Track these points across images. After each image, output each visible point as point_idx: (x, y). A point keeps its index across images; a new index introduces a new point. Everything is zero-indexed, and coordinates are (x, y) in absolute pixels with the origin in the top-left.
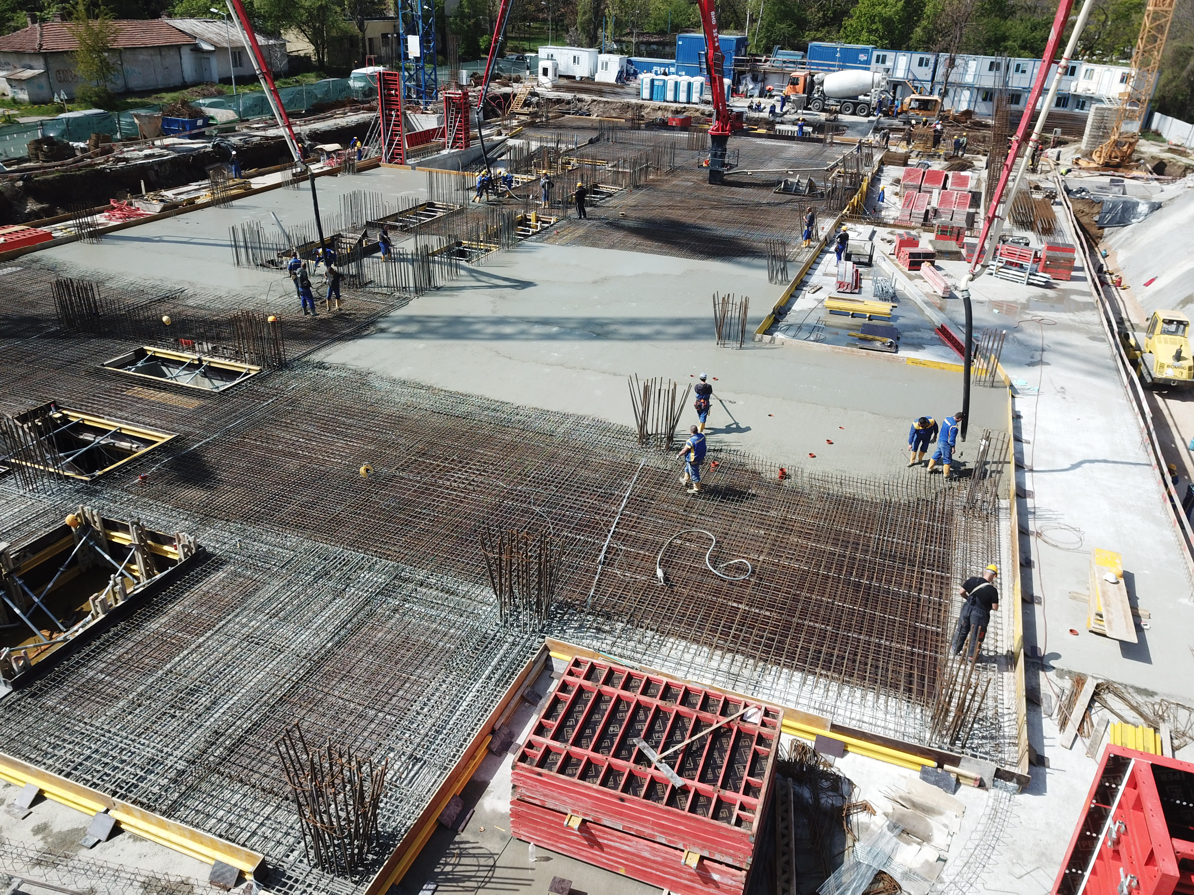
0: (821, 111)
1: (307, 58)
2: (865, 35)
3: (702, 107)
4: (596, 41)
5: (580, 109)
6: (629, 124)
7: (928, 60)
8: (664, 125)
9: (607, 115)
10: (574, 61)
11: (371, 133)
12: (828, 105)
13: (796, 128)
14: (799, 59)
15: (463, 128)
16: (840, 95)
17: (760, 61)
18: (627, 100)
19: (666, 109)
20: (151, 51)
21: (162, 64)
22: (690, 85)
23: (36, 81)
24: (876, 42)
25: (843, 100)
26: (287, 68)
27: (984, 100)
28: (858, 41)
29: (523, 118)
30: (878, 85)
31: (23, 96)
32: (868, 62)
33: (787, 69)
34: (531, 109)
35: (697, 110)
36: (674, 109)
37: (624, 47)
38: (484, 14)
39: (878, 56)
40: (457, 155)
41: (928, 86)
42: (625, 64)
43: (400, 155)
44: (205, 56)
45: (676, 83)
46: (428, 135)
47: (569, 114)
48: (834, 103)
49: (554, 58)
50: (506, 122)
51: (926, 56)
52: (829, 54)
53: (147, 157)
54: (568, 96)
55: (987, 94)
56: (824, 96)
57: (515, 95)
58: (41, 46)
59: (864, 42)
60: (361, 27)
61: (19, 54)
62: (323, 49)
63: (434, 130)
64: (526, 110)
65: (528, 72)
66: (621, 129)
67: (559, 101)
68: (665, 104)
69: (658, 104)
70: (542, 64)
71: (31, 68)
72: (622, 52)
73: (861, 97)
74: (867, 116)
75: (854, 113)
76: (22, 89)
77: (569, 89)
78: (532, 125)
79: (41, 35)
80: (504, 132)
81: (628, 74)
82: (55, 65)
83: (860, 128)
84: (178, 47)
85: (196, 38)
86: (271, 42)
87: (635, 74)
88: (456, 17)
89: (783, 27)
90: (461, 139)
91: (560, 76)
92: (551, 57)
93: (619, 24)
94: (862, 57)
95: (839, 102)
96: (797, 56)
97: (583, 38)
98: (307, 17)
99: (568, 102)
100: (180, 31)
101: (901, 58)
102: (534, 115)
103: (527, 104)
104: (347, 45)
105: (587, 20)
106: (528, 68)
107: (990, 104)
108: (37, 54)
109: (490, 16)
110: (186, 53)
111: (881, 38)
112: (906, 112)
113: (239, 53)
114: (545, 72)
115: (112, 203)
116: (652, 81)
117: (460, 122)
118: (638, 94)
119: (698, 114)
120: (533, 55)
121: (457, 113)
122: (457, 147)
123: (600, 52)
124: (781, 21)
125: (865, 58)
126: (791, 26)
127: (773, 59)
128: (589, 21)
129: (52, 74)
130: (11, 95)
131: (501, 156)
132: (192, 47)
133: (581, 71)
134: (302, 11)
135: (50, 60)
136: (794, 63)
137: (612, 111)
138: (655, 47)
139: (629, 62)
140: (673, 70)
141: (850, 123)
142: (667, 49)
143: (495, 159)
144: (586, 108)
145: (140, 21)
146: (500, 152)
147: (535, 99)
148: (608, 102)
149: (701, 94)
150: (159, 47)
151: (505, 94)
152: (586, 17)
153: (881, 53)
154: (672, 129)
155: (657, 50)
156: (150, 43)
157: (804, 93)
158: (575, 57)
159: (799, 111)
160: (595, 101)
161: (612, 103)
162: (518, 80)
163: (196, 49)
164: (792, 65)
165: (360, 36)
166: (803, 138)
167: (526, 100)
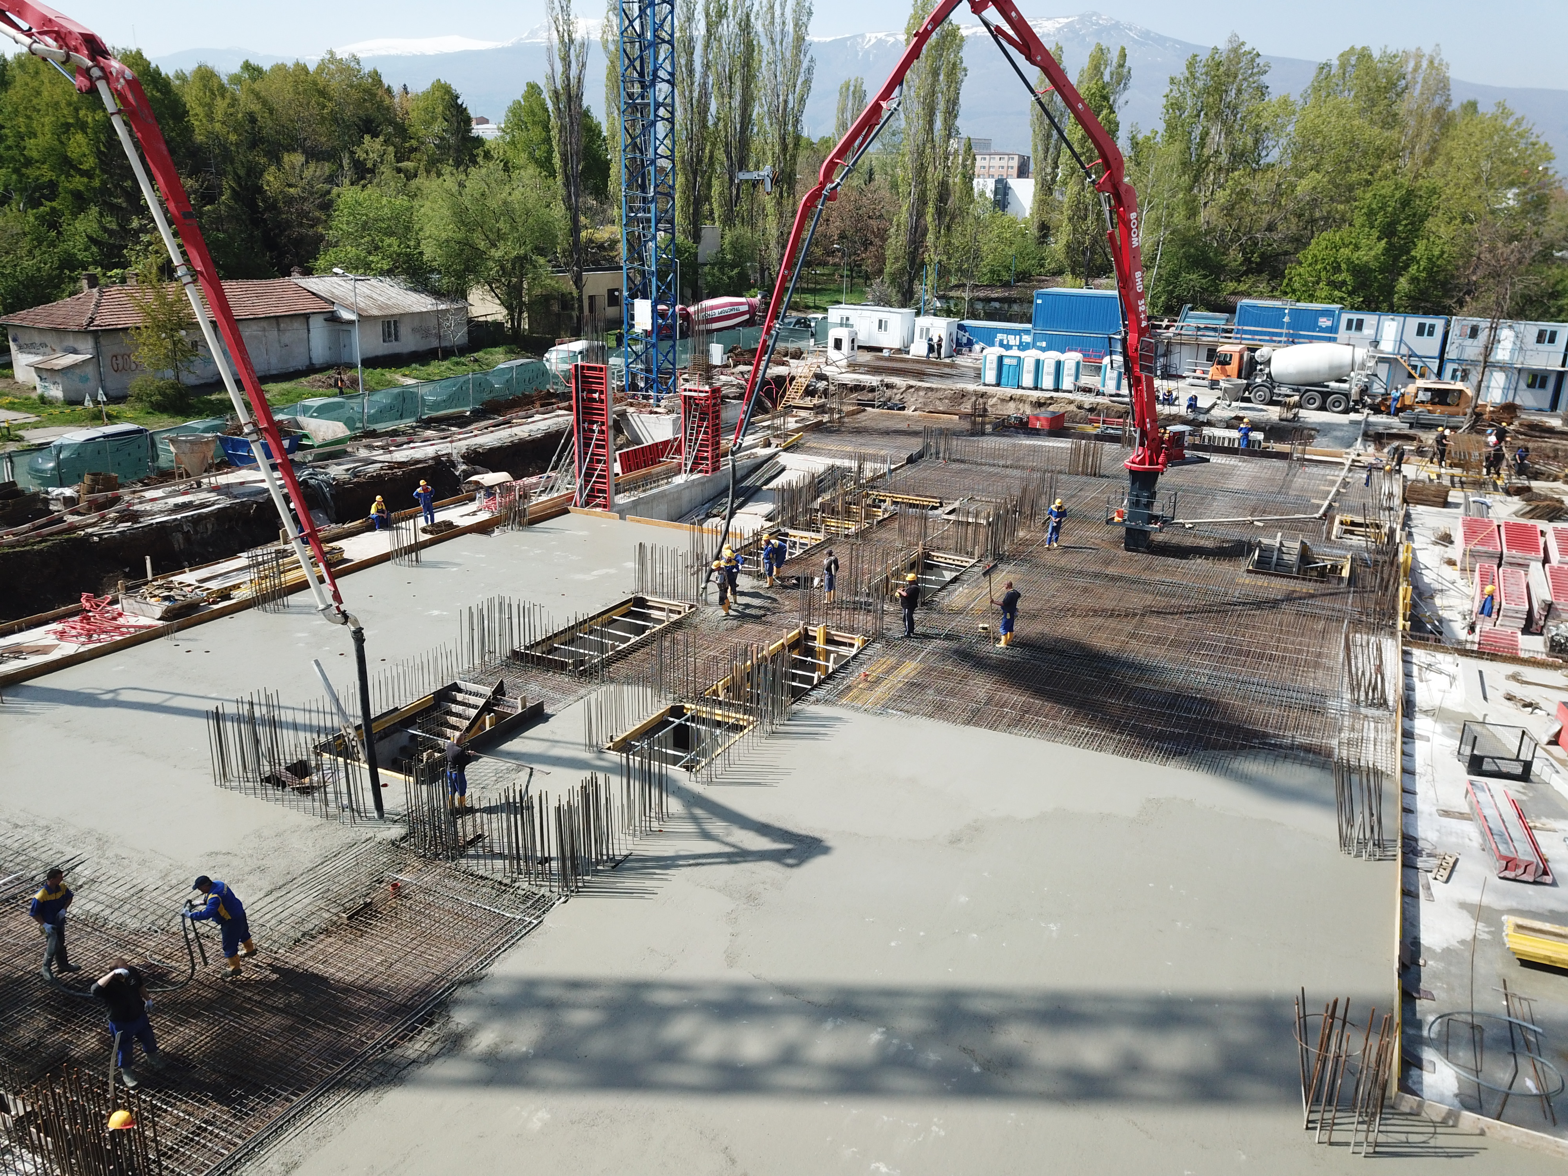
0: (1268, 404)
1: (498, 325)
2: (1323, 290)
3: (1079, 397)
4: (911, 298)
5: (890, 399)
6: (966, 425)
7: (1432, 327)
8: (1023, 427)
9: (931, 408)
10: (880, 327)
11: (559, 458)
12: (1279, 395)
13: (1235, 434)
14: (1221, 324)
15: (710, 443)
16: (1298, 379)
17: (1160, 327)
18: (960, 386)
19: (1021, 400)
20: (264, 324)
21: (279, 342)
22: (1059, 364)
23: (77, 371)
24: (1342, 299)
25: (1303, 388)
26: (465, 340)
27: (1530, 386)
28: (1312, 298)
29: (803, 414)
30: (1363, 366)
31: (56, 392)
32: (1334, 329)
33: (1204, 339)
34: (816, 401)
35: (1071, 402)
36: (1035, 400)
37: (952, 306)
38: (753, 260)
39: (1350, 322)
40: (701, 483)
41: (1434, 365)
42: (955, 330)
43: (604, 491)
44: (345, 327)
45: (1038, 362)
46: (657, 451)
47: (873, 406)
48: (1289, 392)
49: (850, 322)
50: (778, 422)
51: (1428, 321)
52: (1273, 318)
53: (179, 508)
54: (872, 380)
55: (1535, 377)
56: (1272, 382)
57: (793, 378)
58: (92, 320)
59: (1323, 300)
60: (578, 281)
61: (59, 332)
62: (521, 313)
63: (666, 443)
64: (808, 402)
65: (812, 341)
66: (958, 434)
67: (857, 388)
68: (1020, 392)
69: (1009, 391)
70: (834, 333)
71: (75, 352)
72: (948, 313)
73: (1333, 385)
74: (1346, 411)
75: (1322, 408)
76: (54, 383)
77: (874, 370)
78: (818, 428)
79: (98, 305)
80: (774, 442)
81: (959, 344)
82: (110, 347)
83: (1338, 434)
84: (306, 317)
85: (333, 303)
86: (442, 307)
87: (970, 344)
88: (713, 265)
89: (1194, 279)
90: (706, 459)
91: (860, 347)
92: (845, 323)
93: (943, 272)
94: (1324, 322)
95: (1298, 390)
96: (1219, 319)
97: (894, 294)
98: (498, 272)
99: (872, 390)
100: (314, 294)
101: (1387, 323)
102: (820, 409)
103: (810, 392)
104: (555, 308)
105: (899, 270)
106: (813, 335)
107: (1539, 392)
108: (84, 332)
109: (762, 265)
110: (318, 327)
111: (1350, 294)
112: (1411, 407)
113: (395, 322)
114: (838, 344)
115: (83, 600)
116: (1001, 358)
117: (706, 433)
118: (978, 375)
119: (1072, 408)
120: (820, 316)
121: (702, 420)
122: (700, 471)
123: (918, 314)
124: (1189, 269)
125: (1329, 323)
126: (1205, 277)
127: (1181, 324)
128: (902, 271)
129: (105, 361)
130: (39, 391)
131: (767, 482)
132: (329, 315)
133: (891, 340)
134: (491, 264)
135: (103, 341)
136: (1215, 330)
137: (938, 402)
138: (997, 305)
139: (961, 327)
140: (1027, 339)
141: (1320, 424)
142: (1016, 307)
143: (759, 489)
144: (898, 397)
145: (255, 282)
146: (767, 476)
147: (822, 385)
148: (931, 389)
149: (1077, 378)
150: (277, 318)
151: (778, 377)
152: (898, 265)
153: (1355, 316)
154: (1034, 433)
155: (1000, 309)
156: (261, 312)
157: (1239, 377)
158: (880, 321)
159: (1234, 404)
160: (911, 387)
161: (937, 390)
162: (798, 355)
163: (333, 318)
164: (1212, 334)
165: (575, 294)
166: (1250, 450)
167: (808, 386)
